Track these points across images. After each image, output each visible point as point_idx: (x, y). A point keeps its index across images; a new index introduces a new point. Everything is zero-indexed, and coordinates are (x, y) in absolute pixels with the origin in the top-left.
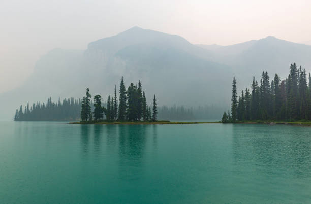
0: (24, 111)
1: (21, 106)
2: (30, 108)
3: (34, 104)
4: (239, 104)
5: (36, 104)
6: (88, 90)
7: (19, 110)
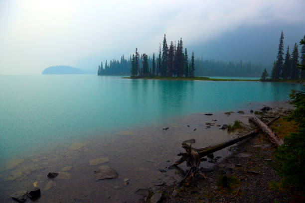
0: (104, 67)
1: (102, 63)
2: (108, 65)
3: (111, 61)
4: (286, 61)
5: (112, 61)
6: (137, 49)
7: (100, 66)
